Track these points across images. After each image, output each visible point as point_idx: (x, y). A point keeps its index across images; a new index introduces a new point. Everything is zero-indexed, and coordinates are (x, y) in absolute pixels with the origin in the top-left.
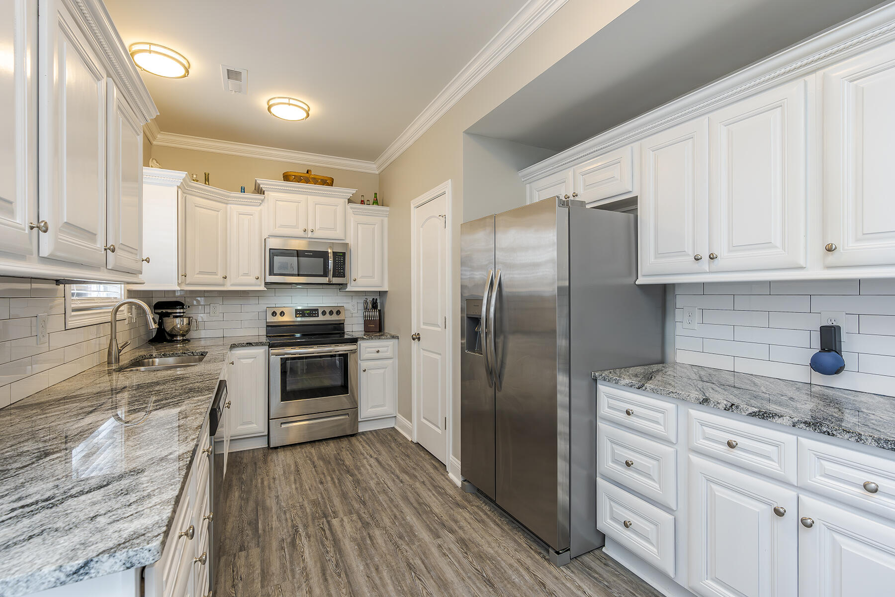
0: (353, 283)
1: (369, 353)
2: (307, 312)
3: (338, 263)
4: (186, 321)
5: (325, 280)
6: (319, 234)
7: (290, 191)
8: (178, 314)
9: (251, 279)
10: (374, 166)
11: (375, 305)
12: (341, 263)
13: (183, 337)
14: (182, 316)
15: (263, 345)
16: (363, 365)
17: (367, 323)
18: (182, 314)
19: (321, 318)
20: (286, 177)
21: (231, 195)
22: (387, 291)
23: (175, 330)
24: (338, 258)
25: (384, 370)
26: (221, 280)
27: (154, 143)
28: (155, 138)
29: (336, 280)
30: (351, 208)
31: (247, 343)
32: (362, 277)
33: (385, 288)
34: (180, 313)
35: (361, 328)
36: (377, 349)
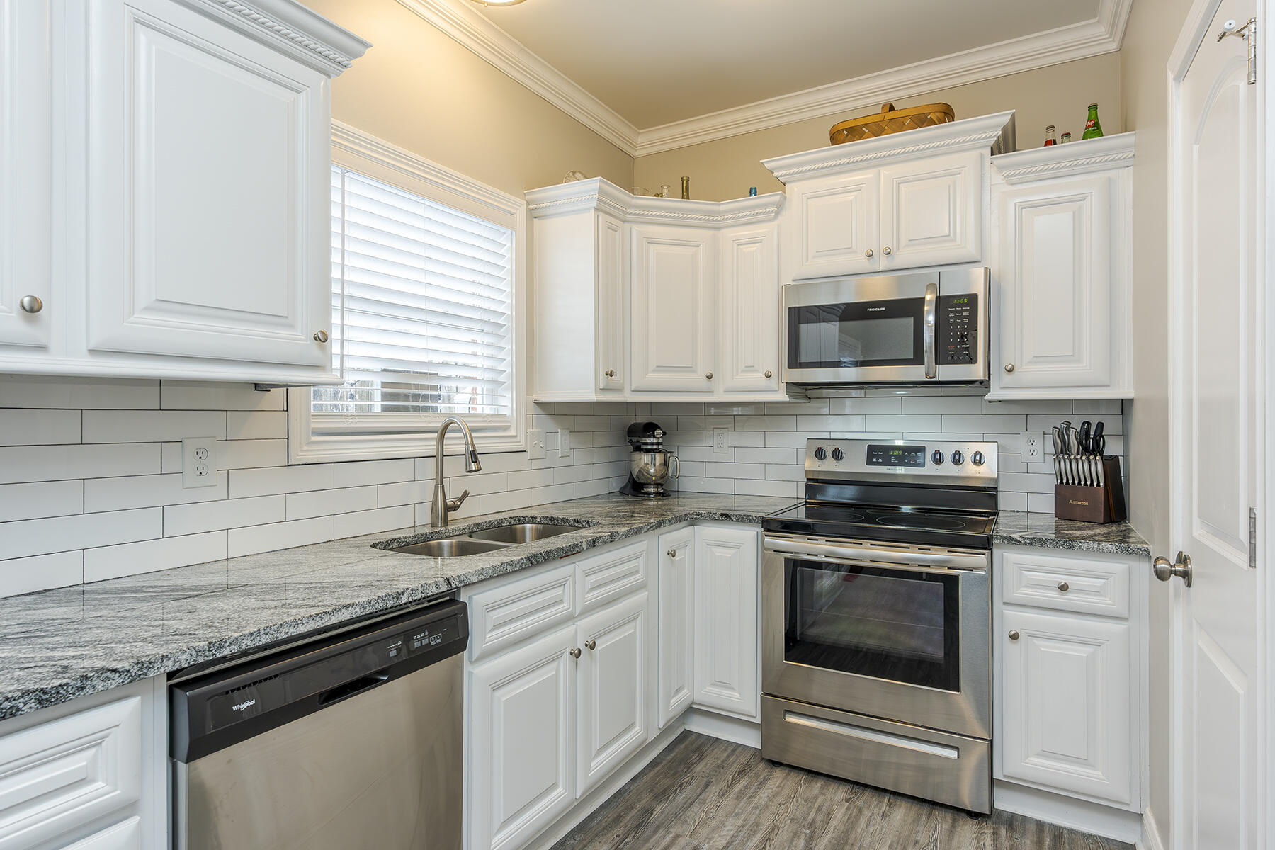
0: (1007, 379)
1: (1032, 585)
2: (896, 453)
3: (956, 324)
4: (659, 458)
5: (916, 373)
6: (904, 258)
7: (837, 169)
8: (649, 447)
9: (758, 379)
10: (1101, 30)
11: (1091, 443)
12: (962, 323)
13: (657, 488)
14: (656, 449)
15: (750, 522)
16: (1008, 618)
17: (1065, 492)
18: (655, 447)
19: (929, 469)
20: (837, 137)
21: (722, 208)
22: (1133, 399)
23: (643, 475)
24: (955, 312)
25: (1090, 649)
26: (704, 383)
27: (637, 154)
28: (635, 147)
29: (949, 372)
30: (1001, 168)
31: (722, 515)
32: (1038, 359)
33: (1124, 391)
34: (652, 444)
35: (1045, 504)
36: (1064, 579)
